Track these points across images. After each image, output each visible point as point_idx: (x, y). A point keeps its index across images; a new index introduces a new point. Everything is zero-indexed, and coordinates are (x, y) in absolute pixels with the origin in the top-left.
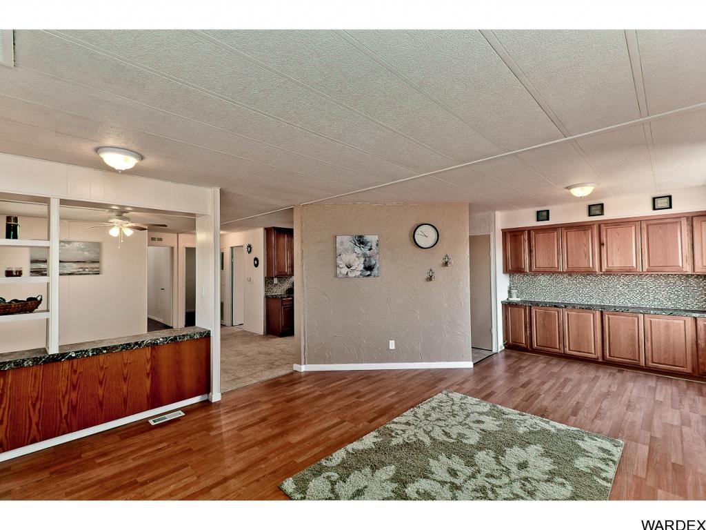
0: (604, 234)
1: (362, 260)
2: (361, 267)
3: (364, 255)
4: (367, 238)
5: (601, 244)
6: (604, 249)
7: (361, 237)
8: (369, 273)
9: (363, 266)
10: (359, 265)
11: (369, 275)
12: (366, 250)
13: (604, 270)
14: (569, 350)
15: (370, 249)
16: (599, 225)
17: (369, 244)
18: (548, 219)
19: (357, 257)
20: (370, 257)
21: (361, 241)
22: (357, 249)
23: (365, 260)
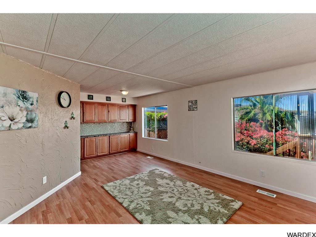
0: (109, 108)
1: (25, 113)
2: (24, 120)
3: (27, 109)
4: (30, 94)
5: (108, 112)
6: (109, 114)
7: (24, 92)
8: (30, 125)
9: (25, 119)
10: (22, 118)
11: (30, 127)
12: (28, 105)
13: (109, 121)
14: (99, 153)
15: (32, 104)
16: (108, 104)
17: (31, 100)
18: (93, 99)
19: (21, 110)
20: (31, 111)
21: (24, 96)
22: (20, 103)
23: (27, 114)
